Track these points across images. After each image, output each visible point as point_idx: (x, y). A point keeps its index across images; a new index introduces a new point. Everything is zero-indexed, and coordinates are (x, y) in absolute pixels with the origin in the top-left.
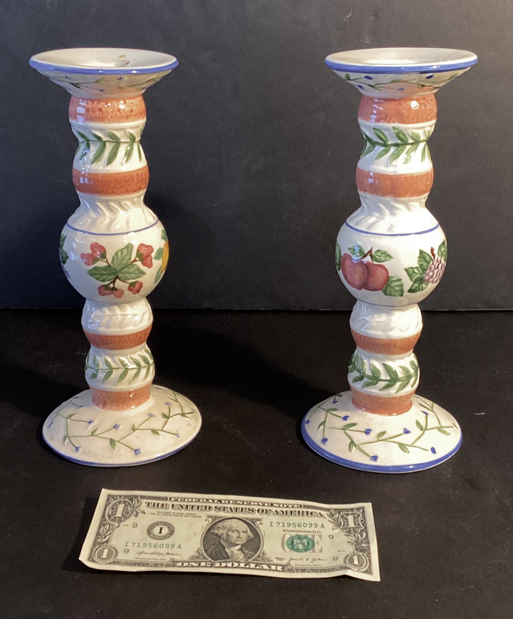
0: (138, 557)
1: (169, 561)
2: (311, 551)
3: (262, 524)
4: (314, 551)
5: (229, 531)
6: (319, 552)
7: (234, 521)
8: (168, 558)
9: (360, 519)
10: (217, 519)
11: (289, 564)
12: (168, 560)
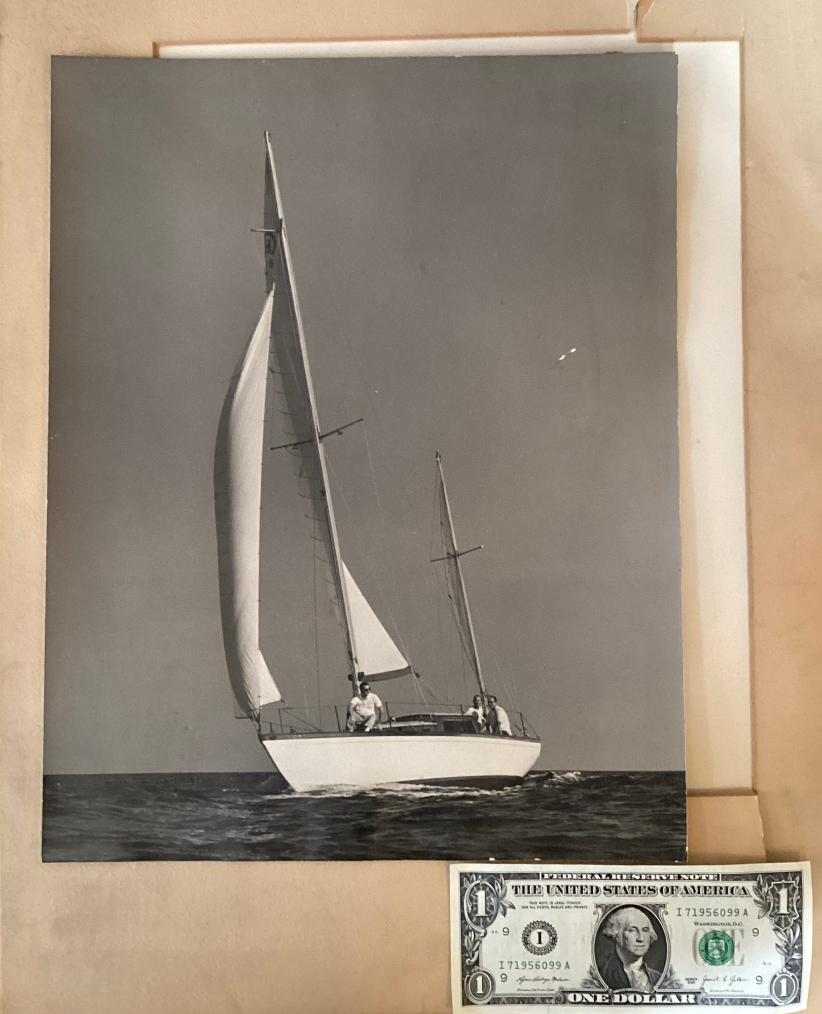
0: (520, 987)
1: (557, 992)
2: (729, 962)
3: (667, 913)
4: (733, 963)
5: (625, 929)
6: (739, 965)
7: (631, 911)
8: (556, 986)
9: (795, 899)
10: (608, 909)
11: (702, 989)
12: (557, 990)
